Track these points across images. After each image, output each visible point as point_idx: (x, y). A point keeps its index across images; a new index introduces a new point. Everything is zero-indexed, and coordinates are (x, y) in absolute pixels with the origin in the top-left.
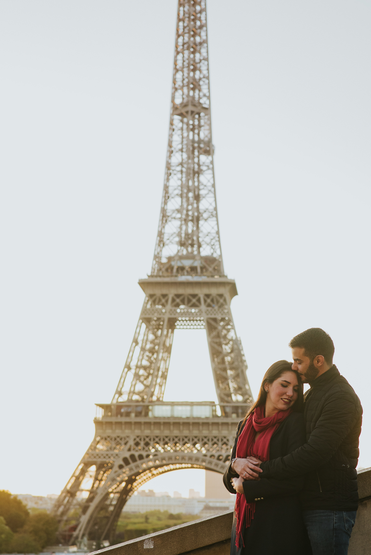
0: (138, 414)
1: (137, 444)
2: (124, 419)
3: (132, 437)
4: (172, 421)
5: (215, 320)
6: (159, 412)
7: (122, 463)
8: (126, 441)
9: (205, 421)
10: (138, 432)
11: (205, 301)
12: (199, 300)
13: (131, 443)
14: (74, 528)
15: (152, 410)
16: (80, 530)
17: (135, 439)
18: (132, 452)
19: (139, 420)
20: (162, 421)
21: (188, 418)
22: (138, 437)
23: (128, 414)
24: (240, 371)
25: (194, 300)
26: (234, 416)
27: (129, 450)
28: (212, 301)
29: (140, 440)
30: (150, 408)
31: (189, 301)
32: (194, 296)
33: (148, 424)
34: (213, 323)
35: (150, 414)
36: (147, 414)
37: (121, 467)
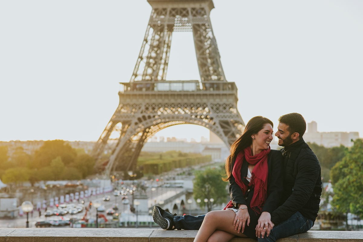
0: (148, 89)
1: (147, 109)
2: (138, 93)
3: (144, 104)
4: (170, 93)
5: (198, 25)
6: (161, 87)
7: (137, 121)
8: (139, 107)
9: (192, 93)
10: (147, 101)
11: (192, 13)
12: (188, 12)
13: (143, 108)
14: (106, 164)
15: (156, 86)
16: (110, 165)
17: (145, 106)
18: (144, 114)
19: (148, 92)
20: (163, 93)
21: (180, 91)
22: (147, 104)
23: (141, 89)
24: (215, 60)
25: (184, 12)
26: (212, 89)
27: (142, 112)
28: (197, 12)
29: (149, 106)
30: (155, 85)
31: (181, 13)
32: (184, 9)
33: (154, 95)
34: (197, 27)
35: (155, 89)
36: (153, 89)
37: (136, 124)
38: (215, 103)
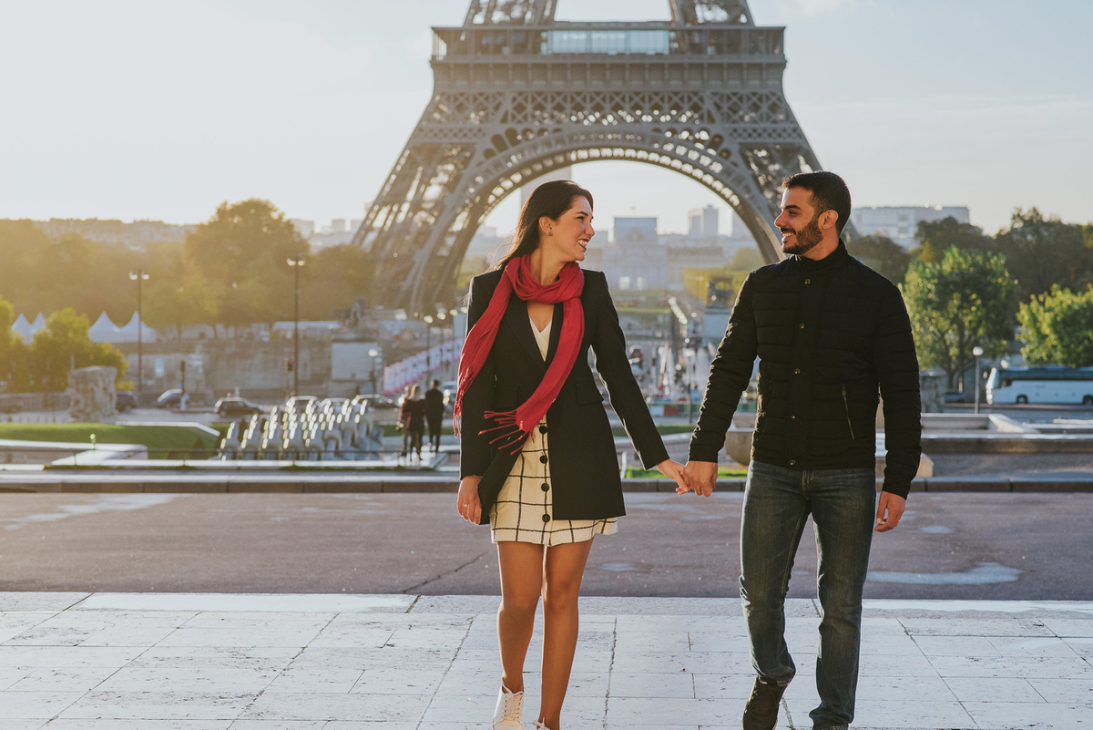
0: (519, 49)
1: (520, 108)
2: (491, 59)
3: (510, 95)
4: (589, 61)
6: (561, 42)
7: (490, 146)
8: (496, 103)
9: (656, 61)
10: (520, 84)
13: (508, 106)
14: (405, 274)
15: (546, 41)
16: (414, 278)
17: (514, 99)
18: (510, 125)
19: (521, 59)
20: (569, 61)
21: (620, 55)
22: (520, 94)
23: (497, 49)
26: (710, 50)
27: (504, 120)
29: (526, 99)
30: (544, 35)
33: (541, 68)
35: (544, 47)
36: (537, 50)
37: (488, 154)
38: (727, 91)
